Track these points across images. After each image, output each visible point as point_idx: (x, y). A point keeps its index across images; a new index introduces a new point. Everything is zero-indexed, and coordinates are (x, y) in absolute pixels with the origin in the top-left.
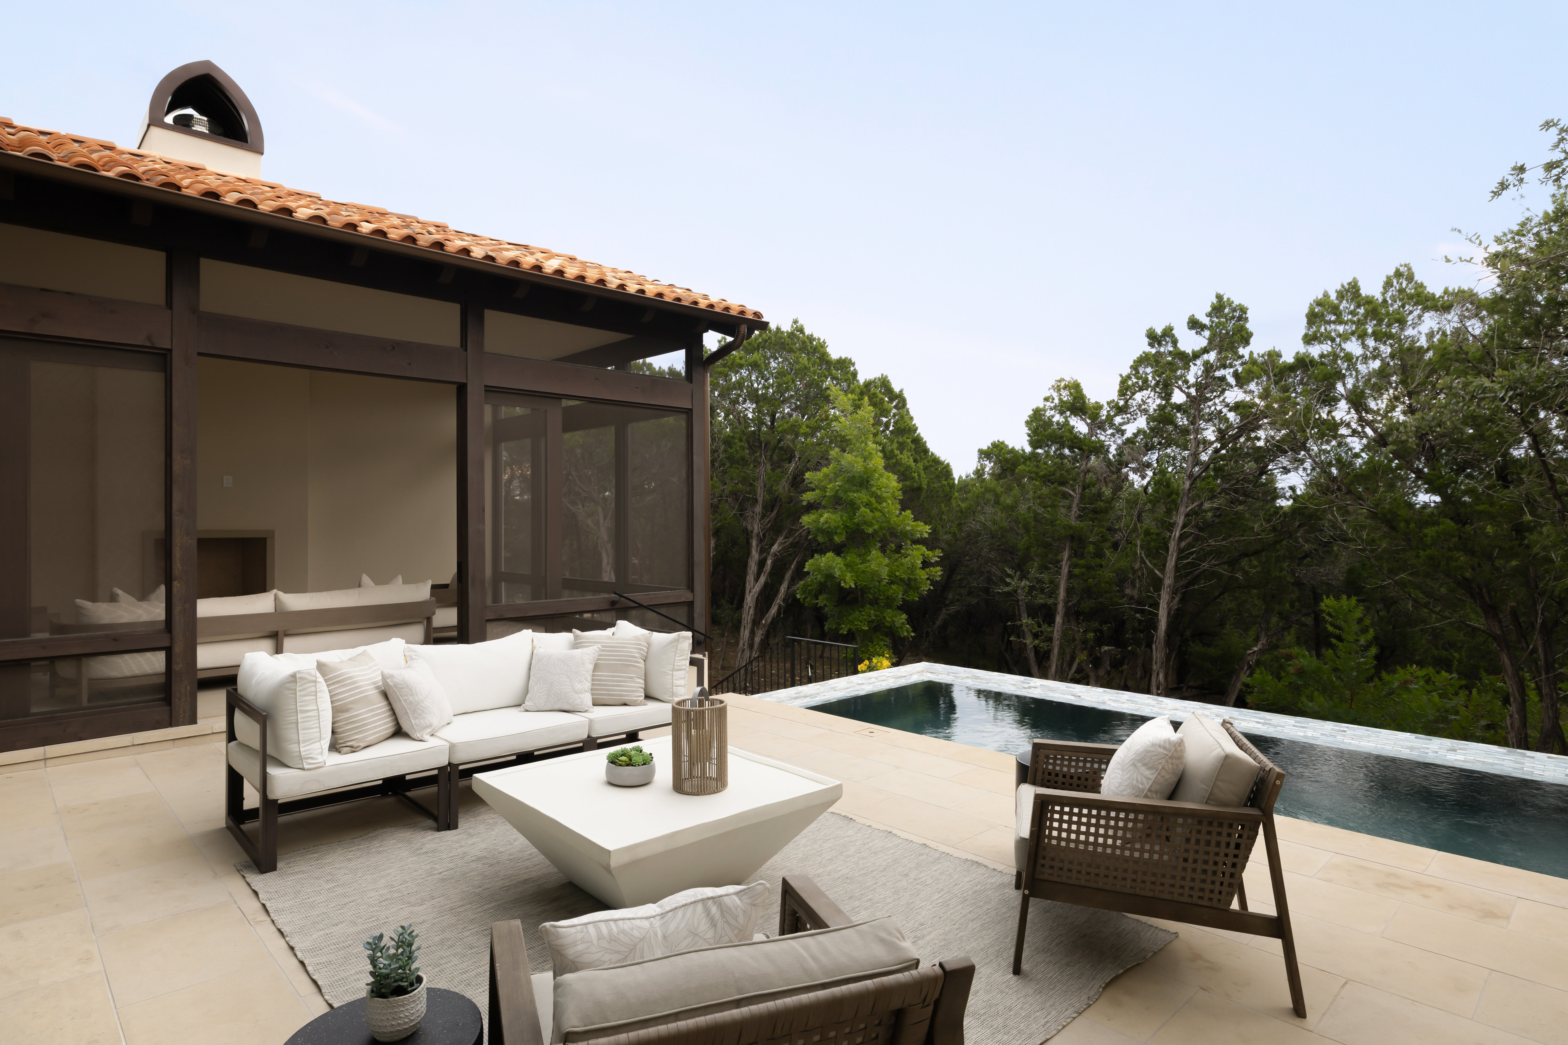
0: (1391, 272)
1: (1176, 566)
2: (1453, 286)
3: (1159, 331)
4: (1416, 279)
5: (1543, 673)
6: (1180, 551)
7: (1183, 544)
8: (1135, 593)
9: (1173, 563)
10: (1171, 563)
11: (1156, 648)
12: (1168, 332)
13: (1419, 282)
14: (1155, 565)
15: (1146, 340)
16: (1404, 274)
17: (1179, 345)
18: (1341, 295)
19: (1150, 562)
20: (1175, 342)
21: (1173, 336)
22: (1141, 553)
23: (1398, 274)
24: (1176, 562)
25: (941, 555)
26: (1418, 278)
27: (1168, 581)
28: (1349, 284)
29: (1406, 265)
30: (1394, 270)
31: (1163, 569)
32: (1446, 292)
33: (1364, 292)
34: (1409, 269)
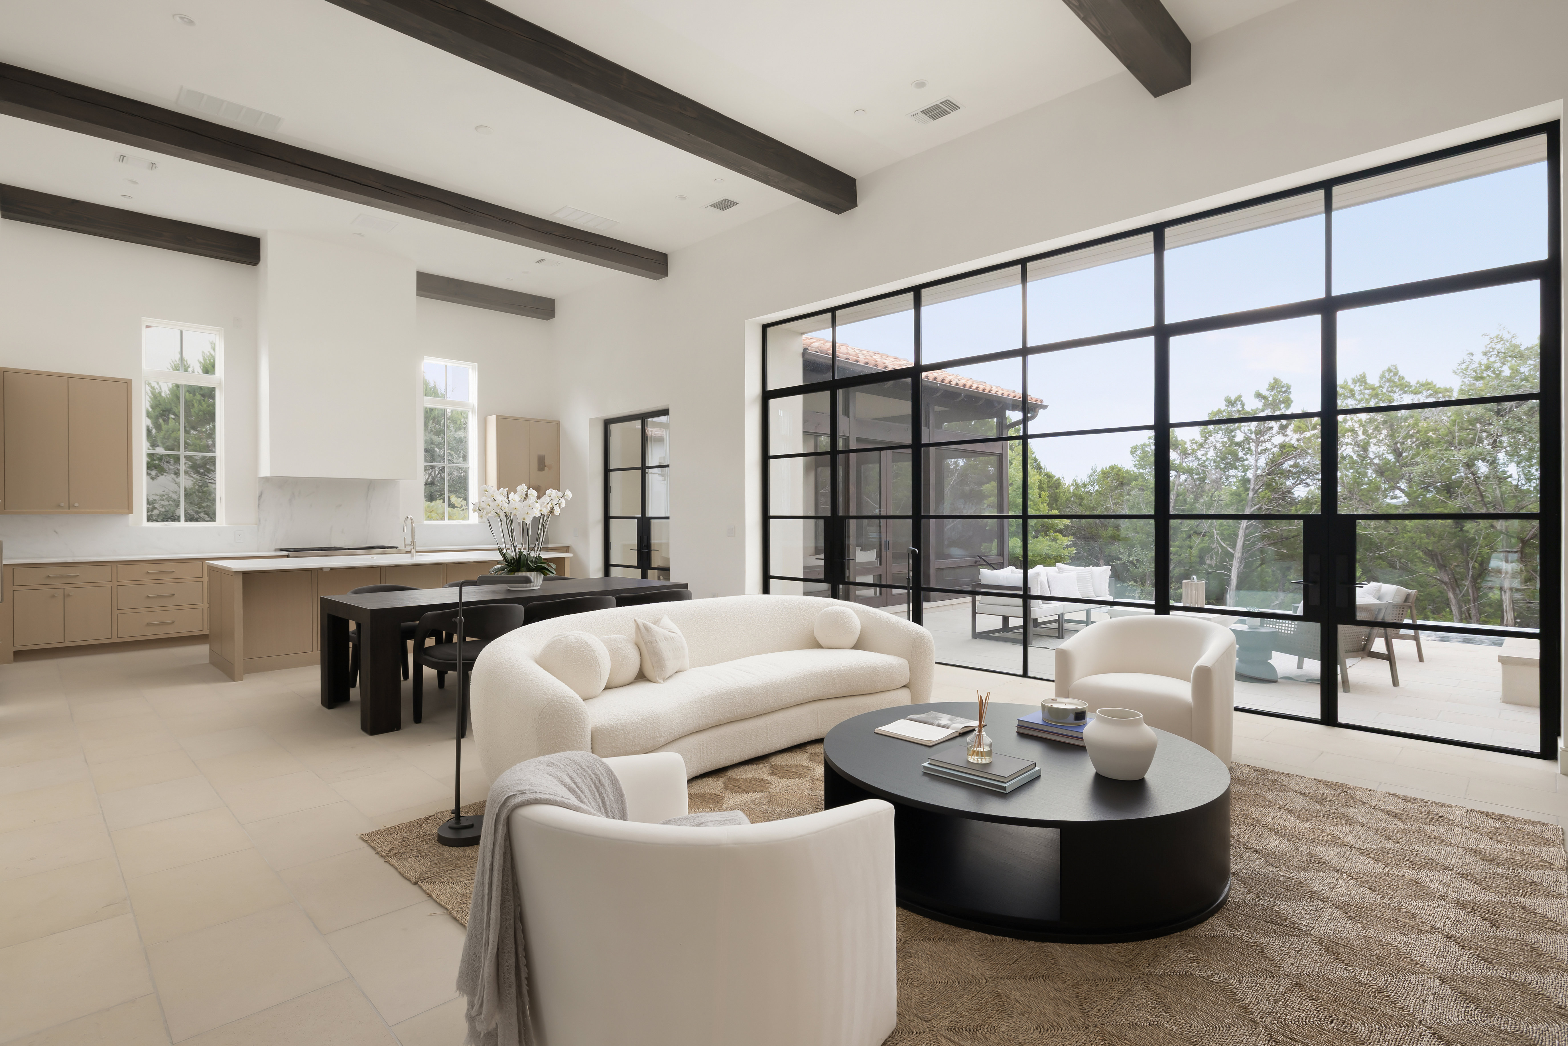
0: (1386, 368)
1: (1243, 545)
2: (1423, 380)
3: (1233, 398)
4: (1399, 374)
5: (1472, 603)
6: (1246, 536)
7: (1247, 531)
8: (1213, 563)
9: (1242, 544)
10: (1240, 543)
11: (1230, 597)
12: (1239, 399)
13: (1401, 376)
14: (1227, 545)
15: (1225, 403)
16: (1393, 371)
17: (1245, 407)
18: (1355, 381)
19: (1224, 543)
20: (1243, 405)
21: (1242, 401)
22: (1217, 538)
23: (1390, 370)
24: (1243, 543)
25: (1073, 540)
26: (1401, 373)
27: (1238, 554)
28: (1361, 375)
29: (1394, 366)
30: (1387, 368)
31: (1234, 546)
32: (1418, 382)
33: (1368, 381)
34: (1396, 368)
